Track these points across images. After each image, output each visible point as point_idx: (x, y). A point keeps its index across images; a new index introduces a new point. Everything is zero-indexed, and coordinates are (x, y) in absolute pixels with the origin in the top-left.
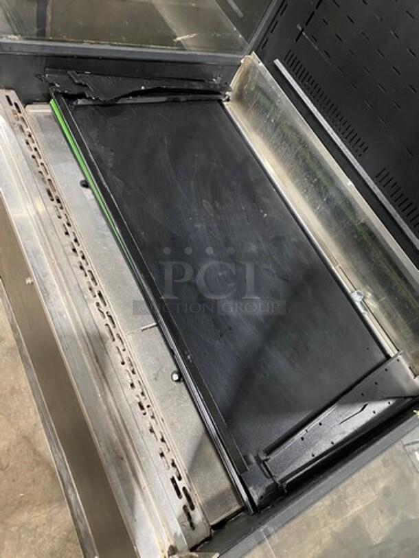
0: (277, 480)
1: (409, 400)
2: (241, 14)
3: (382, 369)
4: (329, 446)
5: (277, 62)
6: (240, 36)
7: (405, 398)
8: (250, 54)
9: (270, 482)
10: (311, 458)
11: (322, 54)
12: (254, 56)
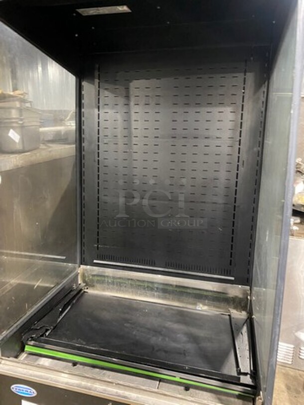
0: (249, 372)
1: (248, 320)
2: (64, 258)
3: (232, 319)
4: (248, 352)
5: (95, 261)
6: (70, 264)
7: (247, 320)
8: (80, 267)
9: (249, 376)
10: (249, 360)
11: (112, 247)
12: (82, 266)
